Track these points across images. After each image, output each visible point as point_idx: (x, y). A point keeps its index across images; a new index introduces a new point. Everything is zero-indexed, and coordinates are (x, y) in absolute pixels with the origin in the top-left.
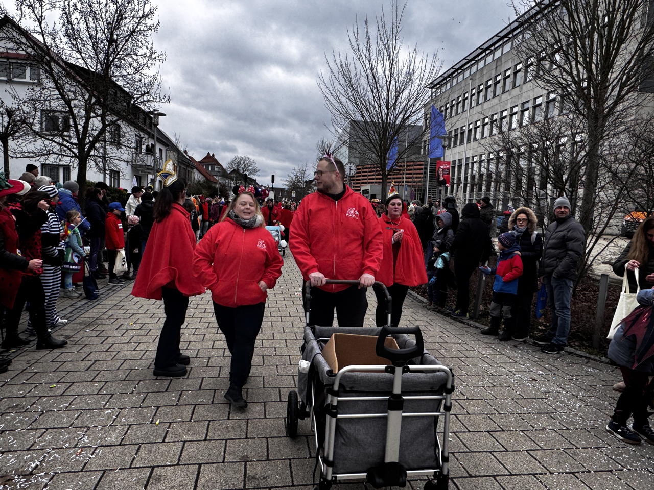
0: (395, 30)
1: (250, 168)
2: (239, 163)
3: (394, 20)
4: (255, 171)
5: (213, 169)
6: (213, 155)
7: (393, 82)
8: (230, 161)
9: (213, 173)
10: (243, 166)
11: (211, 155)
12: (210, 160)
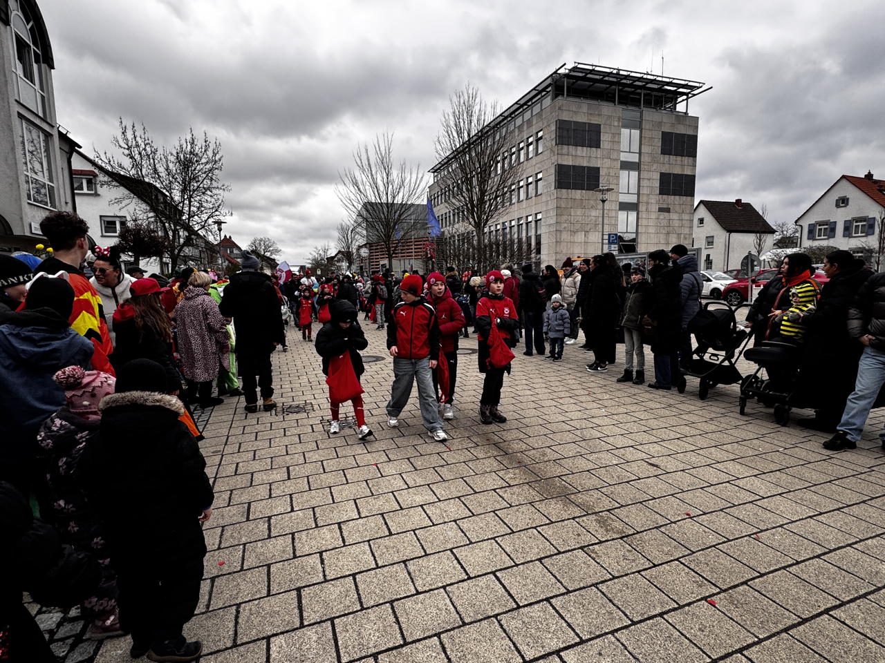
0: (387, 151)
1: (271, 249)
2: (260, 245)
3: (386, 145)
4: (277, 251)
5: (232, 252)
6: (230, 237)
7: (390, 187)
8: (249, 243)
9: (232, 256)
10: (263, 247)
11: (228, 237)
12: (228, 243)
